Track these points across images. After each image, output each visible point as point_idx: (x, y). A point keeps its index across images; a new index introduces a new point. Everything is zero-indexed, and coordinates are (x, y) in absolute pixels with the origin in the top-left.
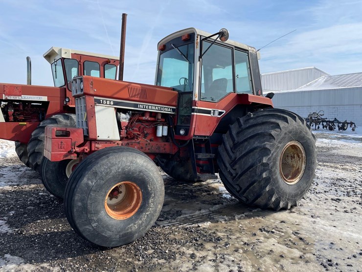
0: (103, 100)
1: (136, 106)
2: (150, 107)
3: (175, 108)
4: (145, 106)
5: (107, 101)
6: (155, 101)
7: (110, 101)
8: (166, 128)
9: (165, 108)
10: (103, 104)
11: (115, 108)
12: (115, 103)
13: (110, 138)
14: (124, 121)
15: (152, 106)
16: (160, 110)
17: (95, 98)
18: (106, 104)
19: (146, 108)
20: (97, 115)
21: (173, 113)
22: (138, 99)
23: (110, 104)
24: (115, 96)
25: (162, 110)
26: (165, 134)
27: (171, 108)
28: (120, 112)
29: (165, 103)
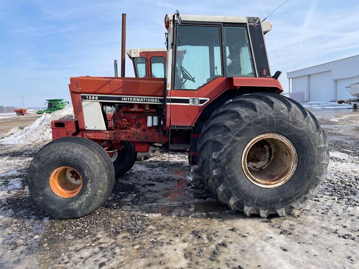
0: (88, 96)
1: (120, 99)
2: (134, 99)
3: (162, 98)
4: (128, 98)
5: (92, 96)
6: (139, 93)
7: (95, 97)
8: (155, 118)
9: (151, 99)
10: (88, 99)
11: (100, 102)
12: (99, 98)
13: (97, 129)
14: (110, 113)
15: (136, 98)
16: (145, 101)
17: (82, 95)
18: (92, 99)
19: (130, 101)
20: (84, 109)
21: (160, 103)
22: (120, 93)
23: (95, 99)
24: (98, 92)
25: (148, 102)
26: (155, 124)
27: (157, 99)
28: (106, 106)
29: (150, 94)
